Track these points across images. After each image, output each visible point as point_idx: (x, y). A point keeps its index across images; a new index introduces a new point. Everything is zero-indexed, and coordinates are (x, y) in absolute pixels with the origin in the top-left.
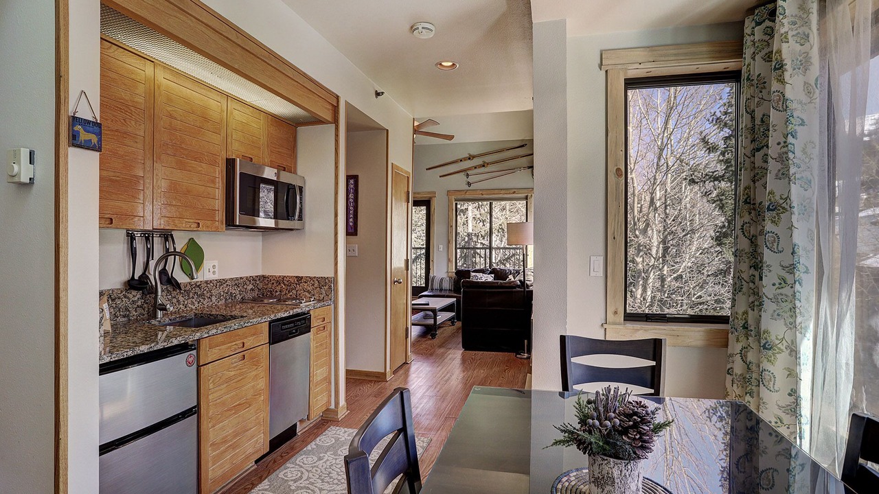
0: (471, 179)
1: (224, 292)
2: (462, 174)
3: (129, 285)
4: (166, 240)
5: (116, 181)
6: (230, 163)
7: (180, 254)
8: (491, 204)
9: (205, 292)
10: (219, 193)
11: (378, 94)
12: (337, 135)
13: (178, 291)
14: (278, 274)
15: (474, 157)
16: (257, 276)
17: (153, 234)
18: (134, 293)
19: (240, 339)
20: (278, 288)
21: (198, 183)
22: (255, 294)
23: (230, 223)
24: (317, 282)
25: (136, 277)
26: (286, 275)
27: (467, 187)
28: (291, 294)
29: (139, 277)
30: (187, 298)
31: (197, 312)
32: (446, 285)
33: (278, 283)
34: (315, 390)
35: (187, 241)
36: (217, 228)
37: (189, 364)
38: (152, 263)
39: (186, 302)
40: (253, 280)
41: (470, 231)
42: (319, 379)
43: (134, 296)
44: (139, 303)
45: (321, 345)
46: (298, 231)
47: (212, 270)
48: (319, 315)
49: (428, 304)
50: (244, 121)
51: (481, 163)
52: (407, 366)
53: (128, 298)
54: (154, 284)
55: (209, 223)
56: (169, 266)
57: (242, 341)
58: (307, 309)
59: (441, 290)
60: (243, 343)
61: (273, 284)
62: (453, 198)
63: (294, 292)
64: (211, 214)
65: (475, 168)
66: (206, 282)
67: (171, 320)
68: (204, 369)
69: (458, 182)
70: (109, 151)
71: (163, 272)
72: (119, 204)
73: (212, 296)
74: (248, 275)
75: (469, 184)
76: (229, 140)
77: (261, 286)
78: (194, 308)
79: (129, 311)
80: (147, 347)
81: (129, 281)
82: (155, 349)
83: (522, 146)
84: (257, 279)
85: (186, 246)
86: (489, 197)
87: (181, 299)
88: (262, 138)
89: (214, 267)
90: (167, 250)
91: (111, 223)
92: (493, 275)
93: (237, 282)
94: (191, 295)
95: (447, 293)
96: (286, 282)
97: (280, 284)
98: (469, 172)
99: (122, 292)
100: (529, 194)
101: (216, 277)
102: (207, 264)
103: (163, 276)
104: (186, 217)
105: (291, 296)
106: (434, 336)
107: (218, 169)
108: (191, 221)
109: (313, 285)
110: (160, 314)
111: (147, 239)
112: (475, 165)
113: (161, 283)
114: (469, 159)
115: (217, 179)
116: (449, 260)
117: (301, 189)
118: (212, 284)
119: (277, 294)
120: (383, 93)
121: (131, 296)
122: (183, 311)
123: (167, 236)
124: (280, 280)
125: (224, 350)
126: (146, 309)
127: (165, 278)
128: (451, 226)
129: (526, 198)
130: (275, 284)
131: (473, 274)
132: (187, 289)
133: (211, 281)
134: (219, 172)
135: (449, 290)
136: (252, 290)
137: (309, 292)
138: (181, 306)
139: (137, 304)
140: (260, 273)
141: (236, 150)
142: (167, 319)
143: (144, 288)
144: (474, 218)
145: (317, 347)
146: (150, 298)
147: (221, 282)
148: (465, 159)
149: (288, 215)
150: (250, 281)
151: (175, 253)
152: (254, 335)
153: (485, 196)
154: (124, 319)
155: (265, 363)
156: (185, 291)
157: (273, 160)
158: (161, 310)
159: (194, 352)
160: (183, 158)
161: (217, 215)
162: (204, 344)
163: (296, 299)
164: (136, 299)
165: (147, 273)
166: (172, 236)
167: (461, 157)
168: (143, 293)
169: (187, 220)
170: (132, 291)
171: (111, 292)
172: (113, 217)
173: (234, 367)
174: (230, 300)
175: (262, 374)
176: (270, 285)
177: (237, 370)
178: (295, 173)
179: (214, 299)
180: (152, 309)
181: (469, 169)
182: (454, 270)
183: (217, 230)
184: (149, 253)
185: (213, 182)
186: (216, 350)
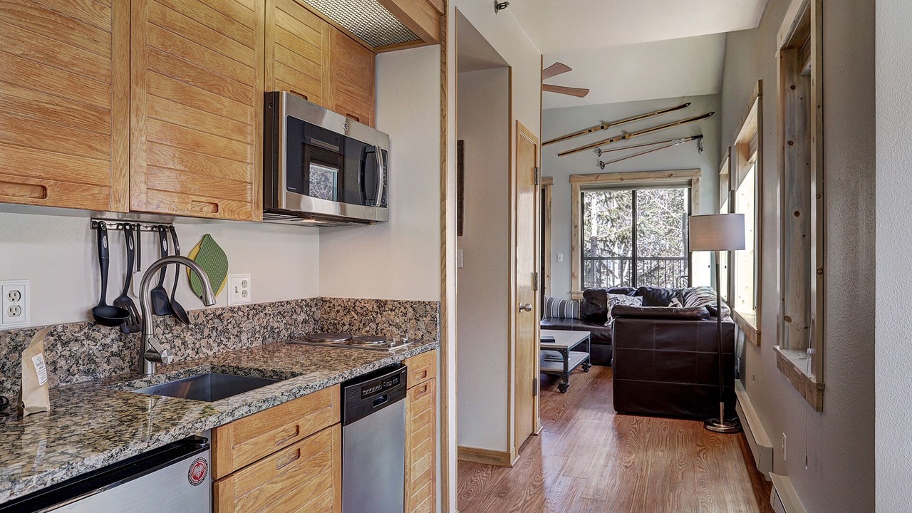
0: (604, 158)
1: (260, 325)
2: (591, 151)
3: (95, 317)
4: (163, 236)
5: (54, 112)
6: (271, 101)
7: (187, 261)
8: (634, 194)
9: (230, 326)
10: (251, 151)
11: (498, 7)
12: (444, 63)
13: (184, 325)
14: (345, 296)
15: (609, 125)
16: (313, 300)
17: (139, 225)
18: (105, 330)
19: (291, 420)
20: (347, 319)
21: (215, 131)
22: (310, 328)
23: (271, 208)
24: (411, 310)
25: (110, 302)
26: (360, 297)
27: (598, 170)
28: (368, 328)
29: (115, 302)
30: (199, 336)
31: (215, 362)
32: (571, 311)
33: (347, 310)
34: (413, 495)
35: (198, 239)
36: (249, 214)
37: (195, 479)
38: (137, 277)
39: (198, 345)
40: (307, 305)
41: (594, 234)
42: (418, 475)
43: (105, 336)
44: (115, 349)
45: (422, 417)
46: (379, 225)
47: (241, 289)
48: (417, 367)
49: (554, 341)
50: (292, 31)
51: (620, 133)
52: (535, 440)
53: (94, 340)
54: (140, 314)
55: (235, 205)
56: (168, 283)
57: (294, 424)
58: (401, 358)
59: (562, 318)
60: (298, 426)
61: (338, 311)
62: (578, 185)
63: (373, 325)
64: (236, 190)
65: (612, 141)
66: (232, 310)
67: (169, 378)
68: (225, 486)
69: (586, 163)
70: (37, 52)
71: (159, 292)
72: (56, 158)
73: (240, 332)
74: (299, 297)
75: (602, 165)
76: (269, 61)
77: (318, 315)
78: (211, 353)
79: (95, 363)
80: (102, 456)
81: (94, 309)
82: (122, 459)
83: (684, 106)
84: (313, 304)
85: (198, 248)
86: (630, 183)
87: (189, 339)
88: (322, 63)
89: (244, 284)
90: (164, 254)
91: (44, 196)
92: (641, 298)
93: (283, 309)
94: (206, 332)
95: (572, 324)
96: (359, 310)
97: (349, 312)
98: (602, 148)
99: (81, 329)
100: (694, 178)
101: (248, 300)
102: (234, 280)
103: (158, 300)
104: (192, 191)
105: (368, 332)
106: (563, 389)
107: (250, 110)
108: (203, 199)
109: (405, 315)
110: (150, 368)
111: (128, 234)
112: (610, 136)
113: (154, 312)
114: (602, 128)
115: (249, 127)
116: (573, 276)
117: (385, 153)
118: (240, 313)
119: (345, 328)
120: (506, 4)
121: (98, 336)
122: (193, 360)
123: (164, 230)
124: (351, 306)
125: (263, 443)
126: (128, 359)
127: (160, 304)
128: (576, 227)
129: (690, 183)
130: (341, 313)
131: (611, 296)
132: (200, 321)
133: (239, 309)
134: (252, 116)
135: (575, 318)
136: (305, 321)
137: (398, 327)
138: (190, 351)
139: (110, 350)
140: (317, 294)
141: (281, 79)
142: (163, 377)
143: (122, 322)
144: (599, 216)
145: (415, 421)
146: (134, 338)
147: (256, 309)
148: (596, 129)
149: (364, 197)
150: (302, 308)
151: (178, 259)
152: (316, 409)
153: (626, 182)
154: (85, 379)
155: (333, 460)
156: (196, 325)
157: (340, 103)
158: (151, 360)
159: (205, 455)
160: (187, 82)
161: (249, 191)
162: (224, 437)
163: (378, 339)
164: (108, 341)
165: (129, 294)
166: (172, 229)
167: (589, 126)
168: (121, 331)
169: (195, 198)
170: (101, 326)
171: (60, 329)
172: (47, 184)
173: (281, 475)
174: (270, 340)
175: (329, 481)
176: (333, 314)
177: (287, 478)
178: (374, 126)
179: (244, 337)
180: (137, 357)
181: (603, 143)
182: (580, 290)
183: (248, 219)
184: (133, 258)
185: (241, 131)
186: (246, 446)
